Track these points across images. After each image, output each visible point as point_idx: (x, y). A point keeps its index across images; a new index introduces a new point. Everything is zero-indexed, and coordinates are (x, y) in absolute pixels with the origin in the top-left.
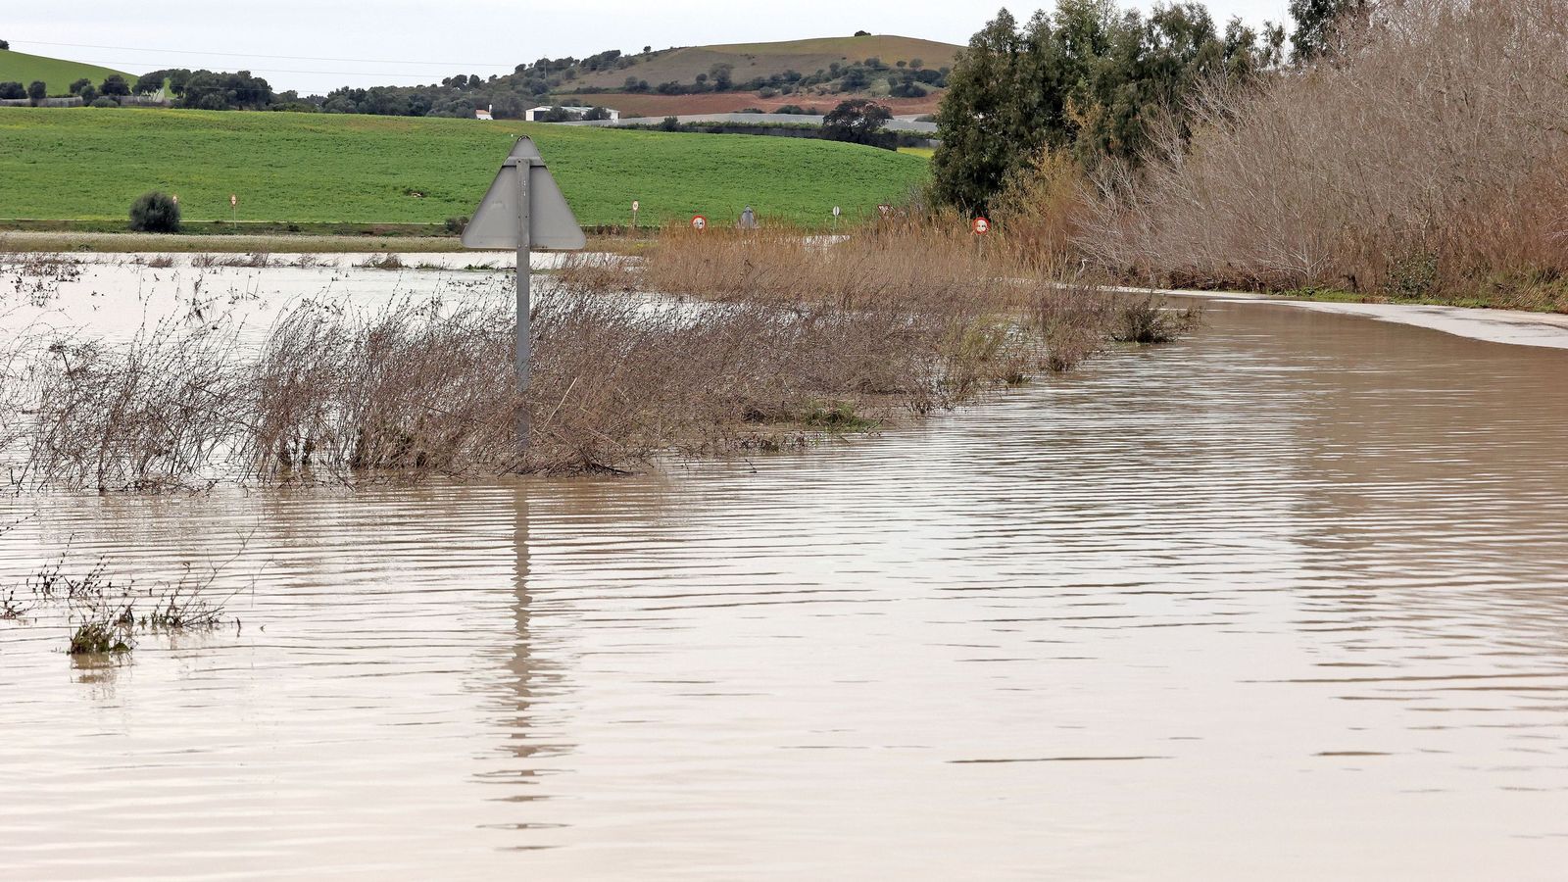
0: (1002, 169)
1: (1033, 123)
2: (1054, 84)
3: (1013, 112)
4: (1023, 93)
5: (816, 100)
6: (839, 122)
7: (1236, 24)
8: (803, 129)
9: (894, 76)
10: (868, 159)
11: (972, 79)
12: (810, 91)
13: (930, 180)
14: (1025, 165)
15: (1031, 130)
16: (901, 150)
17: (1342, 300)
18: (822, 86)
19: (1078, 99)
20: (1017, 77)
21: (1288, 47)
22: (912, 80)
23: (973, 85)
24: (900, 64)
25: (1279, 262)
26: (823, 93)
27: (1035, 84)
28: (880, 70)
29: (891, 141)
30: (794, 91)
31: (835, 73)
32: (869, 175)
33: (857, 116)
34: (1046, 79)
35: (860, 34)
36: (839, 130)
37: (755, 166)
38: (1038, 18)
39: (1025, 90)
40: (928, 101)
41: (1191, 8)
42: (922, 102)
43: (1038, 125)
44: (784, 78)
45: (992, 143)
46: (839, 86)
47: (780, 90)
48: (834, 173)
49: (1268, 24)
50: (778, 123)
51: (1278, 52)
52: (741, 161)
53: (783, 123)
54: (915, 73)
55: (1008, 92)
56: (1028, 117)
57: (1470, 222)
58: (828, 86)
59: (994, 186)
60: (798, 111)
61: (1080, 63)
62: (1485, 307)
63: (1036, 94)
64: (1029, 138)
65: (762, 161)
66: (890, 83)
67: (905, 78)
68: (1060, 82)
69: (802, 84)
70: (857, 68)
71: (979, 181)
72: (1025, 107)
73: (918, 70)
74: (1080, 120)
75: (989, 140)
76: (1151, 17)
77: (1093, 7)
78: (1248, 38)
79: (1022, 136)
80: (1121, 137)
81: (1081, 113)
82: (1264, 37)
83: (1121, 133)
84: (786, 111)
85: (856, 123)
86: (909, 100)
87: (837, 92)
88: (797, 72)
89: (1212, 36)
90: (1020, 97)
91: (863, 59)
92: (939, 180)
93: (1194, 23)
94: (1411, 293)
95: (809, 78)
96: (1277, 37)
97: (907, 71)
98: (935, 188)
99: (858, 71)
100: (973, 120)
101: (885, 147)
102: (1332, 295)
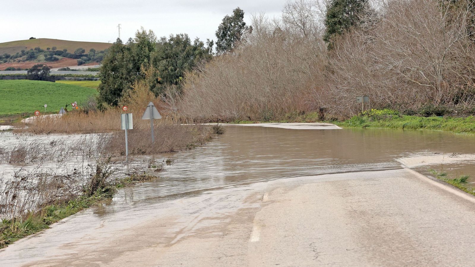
0: (122, 90)
1: (130, 74)
2: (137, 61)
3: (124, 71)
4: (127, 65)
5: (17, 64)
6: (33, 73)
7: (197, 40)
8: (17, 76)
9: (46, 53)
10: (51, 86)
11: (110, 61)
12: (14, 61)
13: (98, 94)
14: (129, 88)
15: (130, 76)
16: (57, 82)
17: (248, 123)
18: (19, 59)
19: (145, 66)
20: (124, 60)
21: (215, 46)
22: (53, 55)
23: (110, 63)
24: (48, 49)
25: (226, 114)
26: (19, 62)
27: (131, 62)
28: (40, 52)
29: (53, 78)
30: (8, 61)
31: (23, 53)
32: (52, 92)
33: (39, 70)
34: (134, 60)
35: (32, 38)
36: (33, 76)
37: (9, 91)
38: (130, 40)
39: (127, 64)
40: (60, 62)
41: (182, 35)
42: (57, 63)
43: (132, 75)
44: (4, 57)
45: (118, 81)
46: (25, 59)
47: (3, 61)
48: (39, 92)
49: (208, 40)
50: (8, 74)
51: (211, 49)
52: (4, 90)
53: (10, 74)
54: (54, 52)
55: (122, 65)
56: (129, 72)
57: (279, 99)
58: (21, 59)
59: (119, 95)
60: (14, 69)
61: (144, 54)
62: (288, 122)
63: (131, 65)
64: (130, 79)
65: (12, 89)
66: (45, 56)
67: (50, 54)
68: (138, 61)
69: (11, 58)
70: (32, 51)
71: (114, 94)
72: (128, 69)
73: (55, 51)
74: (146, 72)
75: (117, 81)
76: (169, 39)
77: (147, 36)
78: (202, 44)
79: (128, 79)
80: (161, 77)
81: (146, 70)
82: (207, 44)
83: (162, 76)
84: (9, 69)
85: (39, 73)
86: (53, 62)
87: (25, 61)
88: (8, 54)
89: (190, 45)
90: (126, 66)
91: (34, 48)
92: (101, 94)
93: (183, 40)
94: (266, 120)
95: (13, 56)
96: (211, 44)
97: (51, 51)
98: (100, 97)
99: (32, 52)
100: (111, 75)
101: (51, 81)
102: (245, 122)
